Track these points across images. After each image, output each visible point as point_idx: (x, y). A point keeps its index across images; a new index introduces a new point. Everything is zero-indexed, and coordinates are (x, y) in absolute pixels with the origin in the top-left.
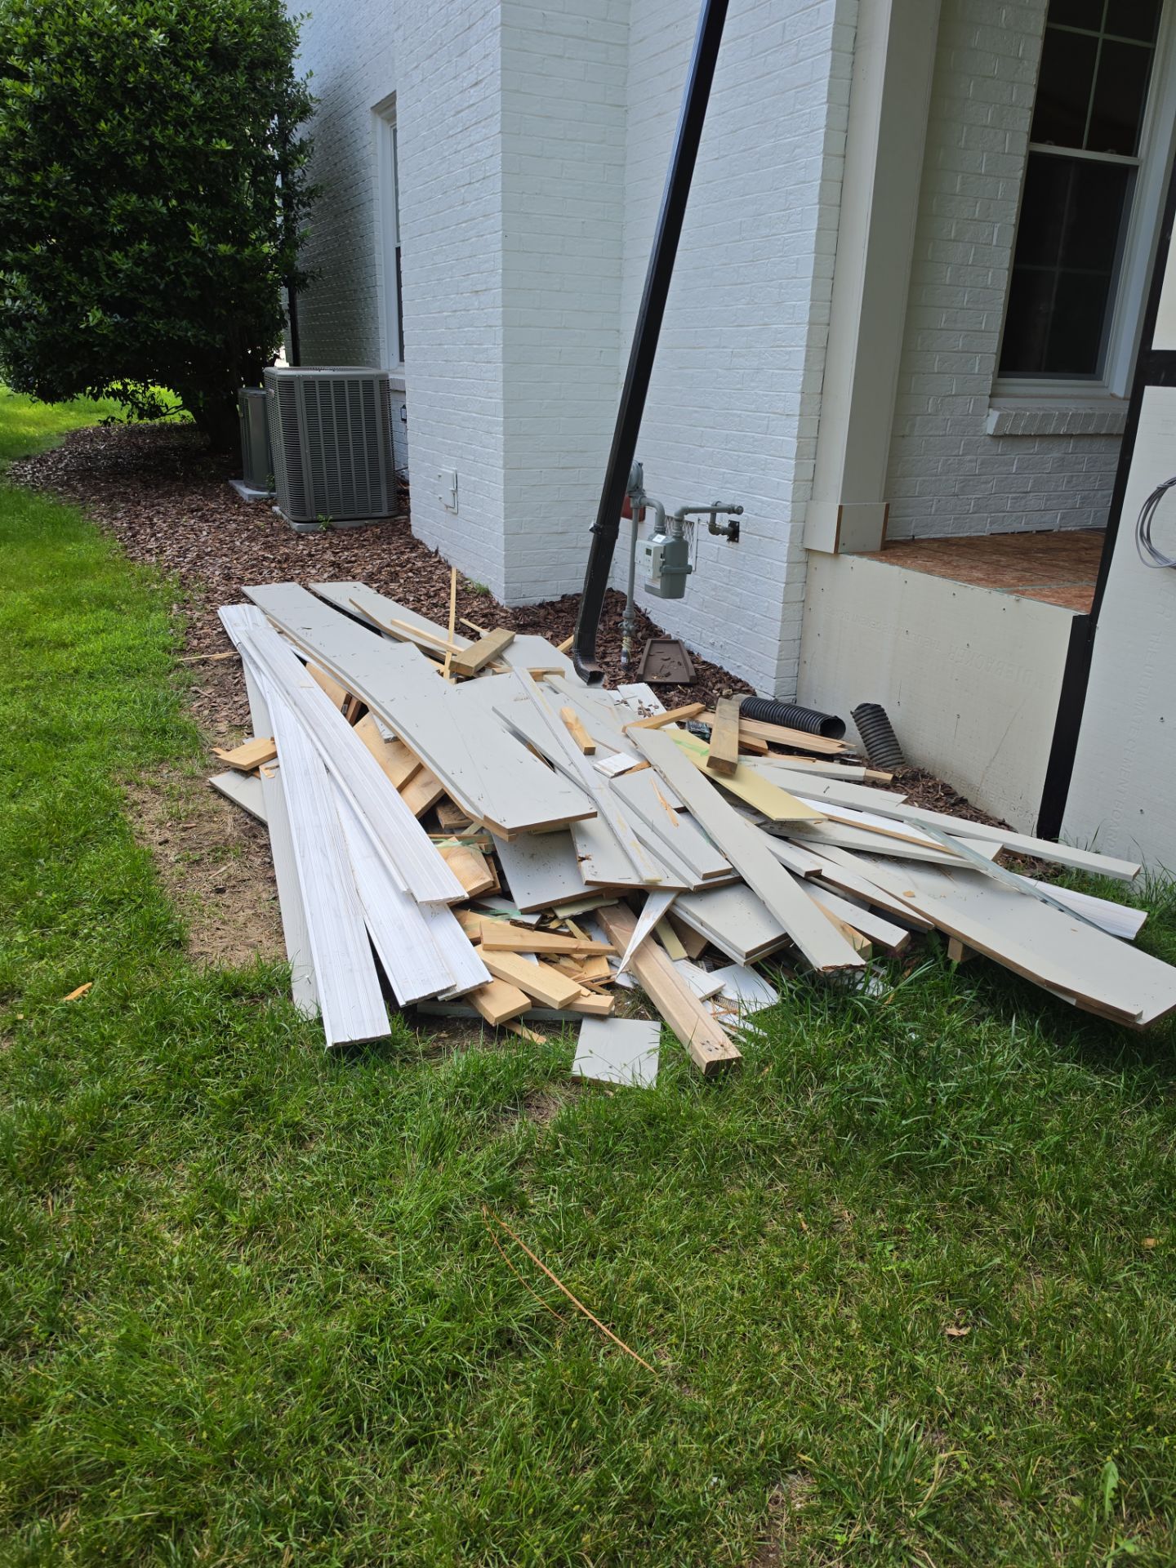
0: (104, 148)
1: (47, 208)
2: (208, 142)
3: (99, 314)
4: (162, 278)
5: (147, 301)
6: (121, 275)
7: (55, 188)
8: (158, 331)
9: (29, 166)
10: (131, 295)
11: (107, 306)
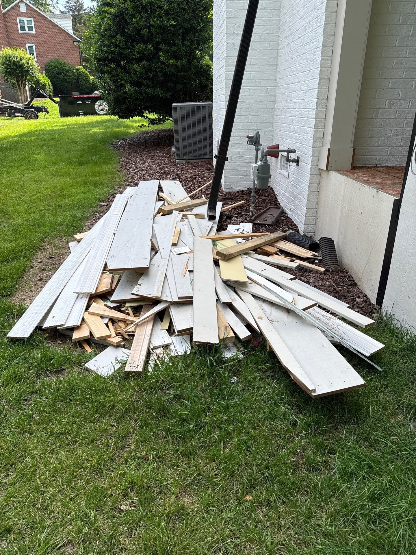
0: (135, 28)
1: (116, 51)
2: (168, 22)
3: (129, 87)
4: (151, 73)
5: (145, 82)
6: (137, 73)
7: (119, 44)
8: (149, 92)
9: (112, 37)
10: (140, 80)
11: (133, 84)
